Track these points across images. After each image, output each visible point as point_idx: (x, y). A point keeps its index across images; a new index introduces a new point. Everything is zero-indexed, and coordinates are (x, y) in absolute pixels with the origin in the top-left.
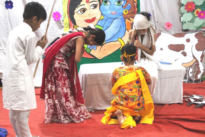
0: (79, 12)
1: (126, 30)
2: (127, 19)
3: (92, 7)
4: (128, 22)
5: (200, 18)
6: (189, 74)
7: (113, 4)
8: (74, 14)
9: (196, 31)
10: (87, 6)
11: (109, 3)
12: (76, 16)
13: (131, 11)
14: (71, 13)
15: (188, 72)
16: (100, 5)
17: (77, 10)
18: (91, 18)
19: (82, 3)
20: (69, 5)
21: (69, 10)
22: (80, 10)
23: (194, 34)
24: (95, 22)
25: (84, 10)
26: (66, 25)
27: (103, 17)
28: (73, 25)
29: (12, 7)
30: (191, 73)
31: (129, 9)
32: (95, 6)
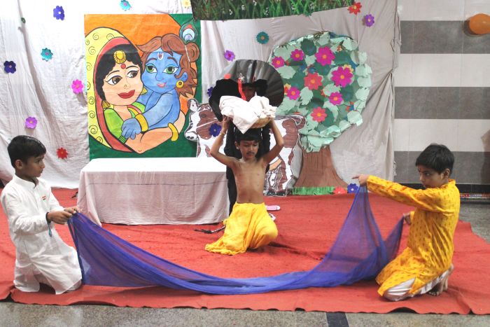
0: (111, 82)
1: (181, 112)
2: (181, 96)
3: (130, 75)
4: (183, 99)
5: (291, 99)
6: (269, 182)
7: (161, 71)
8: (103, 84)
9: (284, 117)
10: (122, 73)
11: (155, 71)
12: (105, 88)
13: (188, 83)
14: (99, 83)
15: (269, 178)
16: (142, 73)
17: (108, 78)
18: (127, 91)
19: (115, 69)
20: (96, 71)
21: (96, 78)
22: (112, 78)
23: (282, 121)
24: (134, 98)
25: (118, 79)
26: (91, 100)
27: (145, 91)
28: (101, 100)
29: (15, 70)
30: (273, 180)
31: (185, 79)
32: (135, 74)
